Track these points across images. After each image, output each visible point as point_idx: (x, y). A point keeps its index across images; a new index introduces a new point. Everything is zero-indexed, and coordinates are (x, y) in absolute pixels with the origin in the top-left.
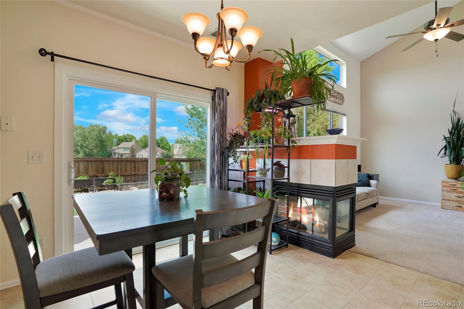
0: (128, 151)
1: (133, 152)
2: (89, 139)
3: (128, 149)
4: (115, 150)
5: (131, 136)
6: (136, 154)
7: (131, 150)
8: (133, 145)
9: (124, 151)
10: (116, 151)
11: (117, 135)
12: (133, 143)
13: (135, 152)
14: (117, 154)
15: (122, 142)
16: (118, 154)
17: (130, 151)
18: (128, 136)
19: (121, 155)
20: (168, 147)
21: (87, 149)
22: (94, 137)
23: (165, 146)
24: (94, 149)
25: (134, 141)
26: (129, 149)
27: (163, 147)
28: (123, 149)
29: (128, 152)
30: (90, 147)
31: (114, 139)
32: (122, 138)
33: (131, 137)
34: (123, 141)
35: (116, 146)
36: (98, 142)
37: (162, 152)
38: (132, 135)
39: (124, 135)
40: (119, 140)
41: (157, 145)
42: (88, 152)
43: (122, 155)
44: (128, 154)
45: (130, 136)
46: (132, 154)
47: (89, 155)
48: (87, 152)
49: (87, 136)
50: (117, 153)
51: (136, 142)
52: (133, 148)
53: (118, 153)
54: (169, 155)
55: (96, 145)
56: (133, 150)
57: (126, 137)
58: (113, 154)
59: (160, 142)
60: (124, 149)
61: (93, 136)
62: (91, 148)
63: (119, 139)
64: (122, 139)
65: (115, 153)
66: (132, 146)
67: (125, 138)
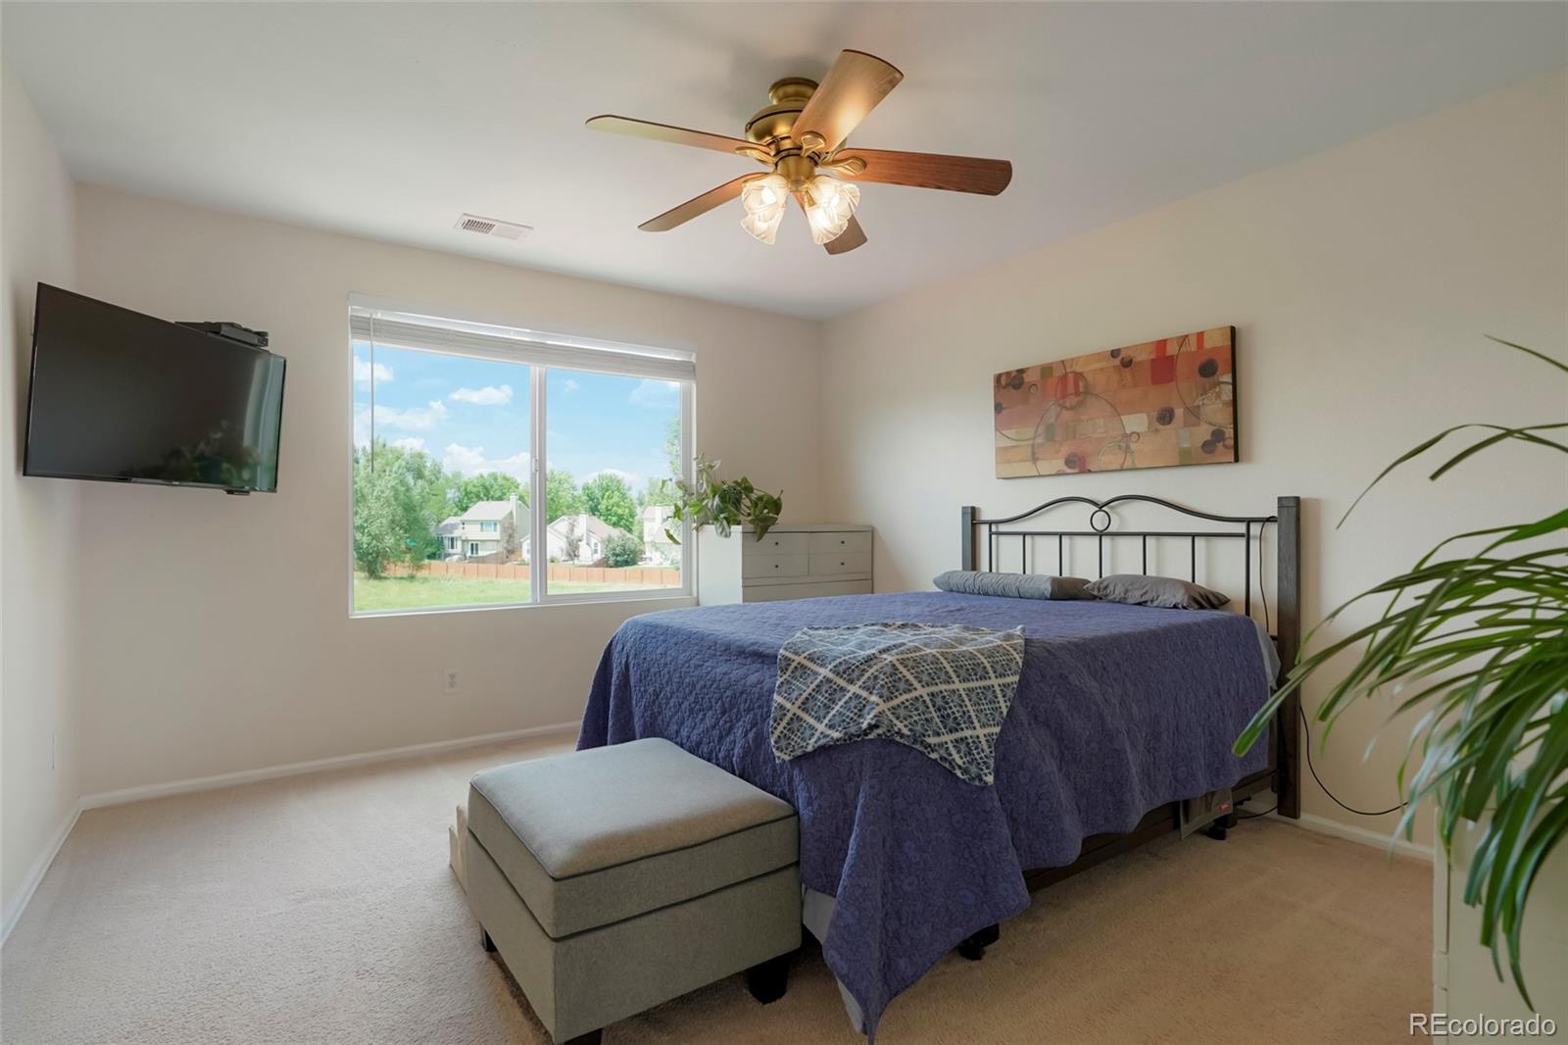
0: (495, 530)
1: (510, 536)
2: (372, 501)
3: (495, 524)
4: (454, 527)
5: (505, 478)
6: (521, 543)
7: (504, 530)
8: (511, 512)
9: (482, 530)
10: (456, 534)
11: (457, 475)
12: (511, 504)
13: (517, 536)
14: (459, 543)
15: (474, 500)
16: (463, 541)
17: (501, 532)
18: (496, 479)
19: (472, 545)
20: (627, 511)
21: (363, 533)
22: (385, 495)
23: (615, 508)
24: (387, 534)
25: (513, 498)
26: (498, 526)
27: (610, 510)
28: (479, 526)
29: (496, 535)
30: (374, 529)
31: (451, 489)
32: (475, 486)
33: (504, 482)
34: (479, 498)
35: (456, 515)
36: (400, 511)
37: (605, 536)
38: (508, 475)
39: (482, 477)
40: (467, 494)
41: (591, 502)
42: (369, 544)
43: (477, 545)
44: (495, 543)
45: (499, 480)
46: (508, 542)
47: (371, 554)
48: (365, 546)
49: (365, 491)
50: (460, 537)
51: (520, 502)
52: (512, 524)
53: (463, 538)
54: (630, 545)
55: (393, 521)
56: (510, 531)
57: (487, 484)
58: (447, 543)
59: (598, 494)
60: (482, 524)
61: (383, 492)
62: (377, 532)
63: (465, 490)
64: (474, 490)
65: (452, 539)
66: (505, 518)
67: (485, 488)
